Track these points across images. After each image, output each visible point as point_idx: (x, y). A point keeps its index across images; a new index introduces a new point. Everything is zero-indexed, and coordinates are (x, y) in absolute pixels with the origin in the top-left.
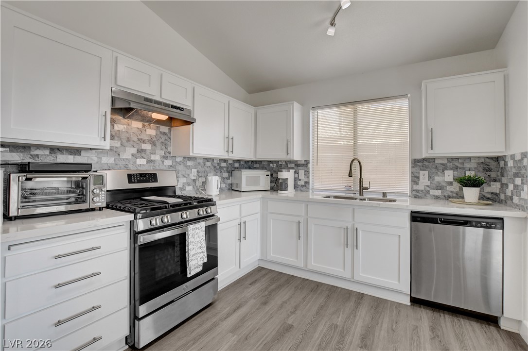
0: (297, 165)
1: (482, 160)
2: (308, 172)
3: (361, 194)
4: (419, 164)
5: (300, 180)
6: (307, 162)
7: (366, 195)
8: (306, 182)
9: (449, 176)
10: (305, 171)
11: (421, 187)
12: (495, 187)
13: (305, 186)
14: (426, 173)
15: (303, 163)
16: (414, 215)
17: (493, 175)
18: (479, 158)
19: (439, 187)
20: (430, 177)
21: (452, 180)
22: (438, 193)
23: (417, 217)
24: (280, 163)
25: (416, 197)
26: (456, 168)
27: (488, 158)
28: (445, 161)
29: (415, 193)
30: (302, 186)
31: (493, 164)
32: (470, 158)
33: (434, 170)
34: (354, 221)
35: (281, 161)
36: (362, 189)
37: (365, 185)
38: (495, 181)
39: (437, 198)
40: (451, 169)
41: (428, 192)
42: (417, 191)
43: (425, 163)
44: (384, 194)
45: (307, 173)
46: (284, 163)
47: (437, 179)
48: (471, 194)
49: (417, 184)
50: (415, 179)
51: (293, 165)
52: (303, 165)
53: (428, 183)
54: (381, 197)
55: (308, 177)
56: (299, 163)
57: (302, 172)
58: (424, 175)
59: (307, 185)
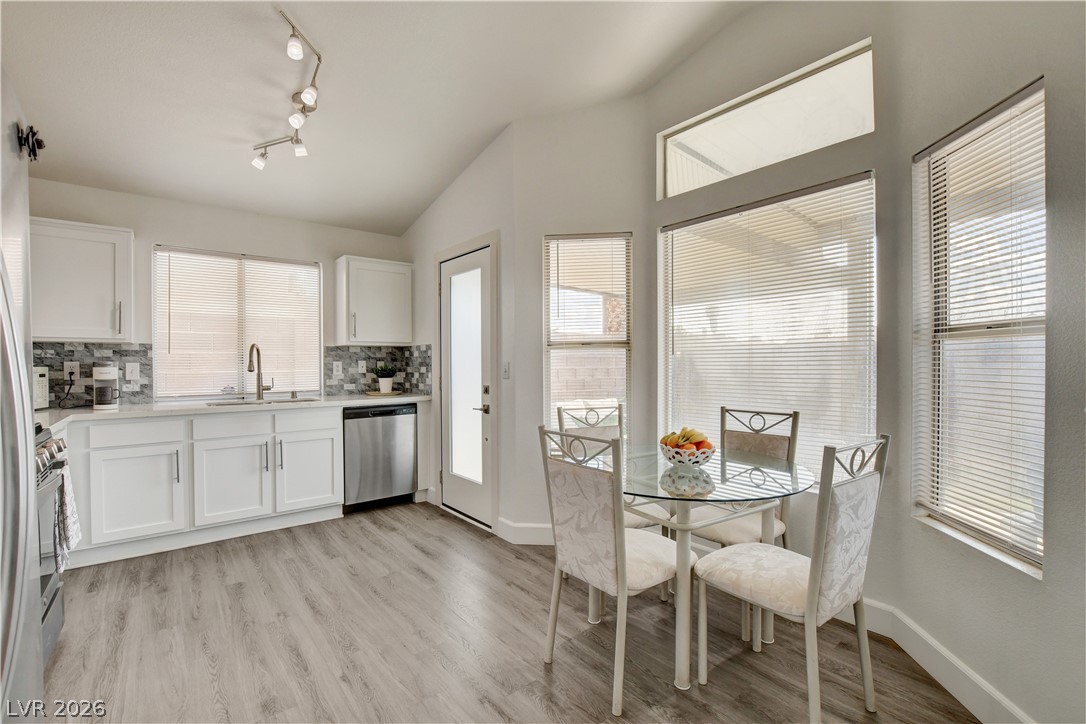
0: (120, 352)
1: (390, 350)
2: (151, 366)
3: (260, 396)
4: (334, 352)
5: (129, 382)
6: (146, 349)
7: (266, 396)
8: (144, 386)
9: (362, 366)
10: (142, 364)
11: (334, 382)
12: (400, 377)
13: (142, 393)
14: (340, 363)
15: (137, 348)
16: (347, 411)
17: (398, 364)
18: (388, 347)
19: (353, 381)
20: (344, 369)
21: (365, 371)
22: (352, 387)
23: (349, 414)
24: (67, 348)
25: (329, 394)
26: (368, 358)
27: (395, 347)
28: (358, 350)
29: (328, 389)
30: (134, 394)
31: (398, 354)
32: (379, 348)
33: (348, 361)
34: (274, 431)
35: (71, 344)
36: (262, 389)
37: (266, 382)
38: (400, 371)
39: (351, 392)
40: (364, 359)
41: (342, 386)
42: (331, 387)
43: (339, 352)
44: (294, 394)
45: (147, 368)
46: (81, 348)
47: (351, 370)
48: (385, 384)
49: (330, 377)
50: (328, 371)
51: (109, 353)
52: (137, 352)
53: (342, 377)
54: (289, 397)
55: (150, 376)
56: (124, 348)
57: (133, 369)
58: (338, 366)
59: (146, 391)
